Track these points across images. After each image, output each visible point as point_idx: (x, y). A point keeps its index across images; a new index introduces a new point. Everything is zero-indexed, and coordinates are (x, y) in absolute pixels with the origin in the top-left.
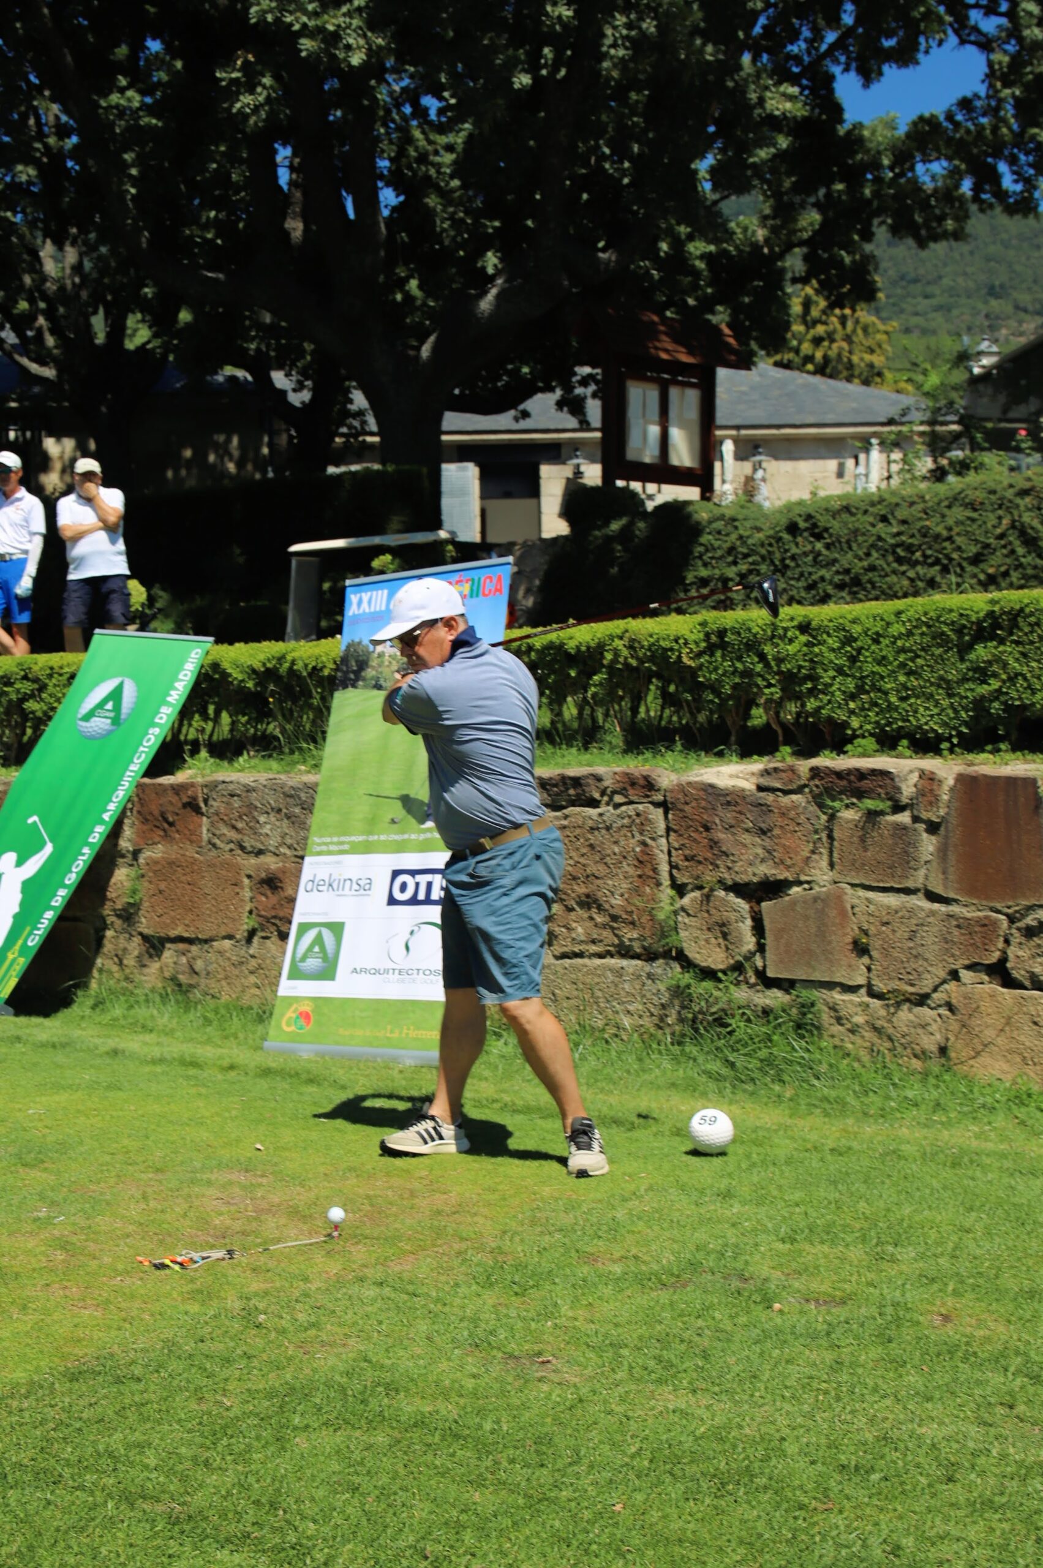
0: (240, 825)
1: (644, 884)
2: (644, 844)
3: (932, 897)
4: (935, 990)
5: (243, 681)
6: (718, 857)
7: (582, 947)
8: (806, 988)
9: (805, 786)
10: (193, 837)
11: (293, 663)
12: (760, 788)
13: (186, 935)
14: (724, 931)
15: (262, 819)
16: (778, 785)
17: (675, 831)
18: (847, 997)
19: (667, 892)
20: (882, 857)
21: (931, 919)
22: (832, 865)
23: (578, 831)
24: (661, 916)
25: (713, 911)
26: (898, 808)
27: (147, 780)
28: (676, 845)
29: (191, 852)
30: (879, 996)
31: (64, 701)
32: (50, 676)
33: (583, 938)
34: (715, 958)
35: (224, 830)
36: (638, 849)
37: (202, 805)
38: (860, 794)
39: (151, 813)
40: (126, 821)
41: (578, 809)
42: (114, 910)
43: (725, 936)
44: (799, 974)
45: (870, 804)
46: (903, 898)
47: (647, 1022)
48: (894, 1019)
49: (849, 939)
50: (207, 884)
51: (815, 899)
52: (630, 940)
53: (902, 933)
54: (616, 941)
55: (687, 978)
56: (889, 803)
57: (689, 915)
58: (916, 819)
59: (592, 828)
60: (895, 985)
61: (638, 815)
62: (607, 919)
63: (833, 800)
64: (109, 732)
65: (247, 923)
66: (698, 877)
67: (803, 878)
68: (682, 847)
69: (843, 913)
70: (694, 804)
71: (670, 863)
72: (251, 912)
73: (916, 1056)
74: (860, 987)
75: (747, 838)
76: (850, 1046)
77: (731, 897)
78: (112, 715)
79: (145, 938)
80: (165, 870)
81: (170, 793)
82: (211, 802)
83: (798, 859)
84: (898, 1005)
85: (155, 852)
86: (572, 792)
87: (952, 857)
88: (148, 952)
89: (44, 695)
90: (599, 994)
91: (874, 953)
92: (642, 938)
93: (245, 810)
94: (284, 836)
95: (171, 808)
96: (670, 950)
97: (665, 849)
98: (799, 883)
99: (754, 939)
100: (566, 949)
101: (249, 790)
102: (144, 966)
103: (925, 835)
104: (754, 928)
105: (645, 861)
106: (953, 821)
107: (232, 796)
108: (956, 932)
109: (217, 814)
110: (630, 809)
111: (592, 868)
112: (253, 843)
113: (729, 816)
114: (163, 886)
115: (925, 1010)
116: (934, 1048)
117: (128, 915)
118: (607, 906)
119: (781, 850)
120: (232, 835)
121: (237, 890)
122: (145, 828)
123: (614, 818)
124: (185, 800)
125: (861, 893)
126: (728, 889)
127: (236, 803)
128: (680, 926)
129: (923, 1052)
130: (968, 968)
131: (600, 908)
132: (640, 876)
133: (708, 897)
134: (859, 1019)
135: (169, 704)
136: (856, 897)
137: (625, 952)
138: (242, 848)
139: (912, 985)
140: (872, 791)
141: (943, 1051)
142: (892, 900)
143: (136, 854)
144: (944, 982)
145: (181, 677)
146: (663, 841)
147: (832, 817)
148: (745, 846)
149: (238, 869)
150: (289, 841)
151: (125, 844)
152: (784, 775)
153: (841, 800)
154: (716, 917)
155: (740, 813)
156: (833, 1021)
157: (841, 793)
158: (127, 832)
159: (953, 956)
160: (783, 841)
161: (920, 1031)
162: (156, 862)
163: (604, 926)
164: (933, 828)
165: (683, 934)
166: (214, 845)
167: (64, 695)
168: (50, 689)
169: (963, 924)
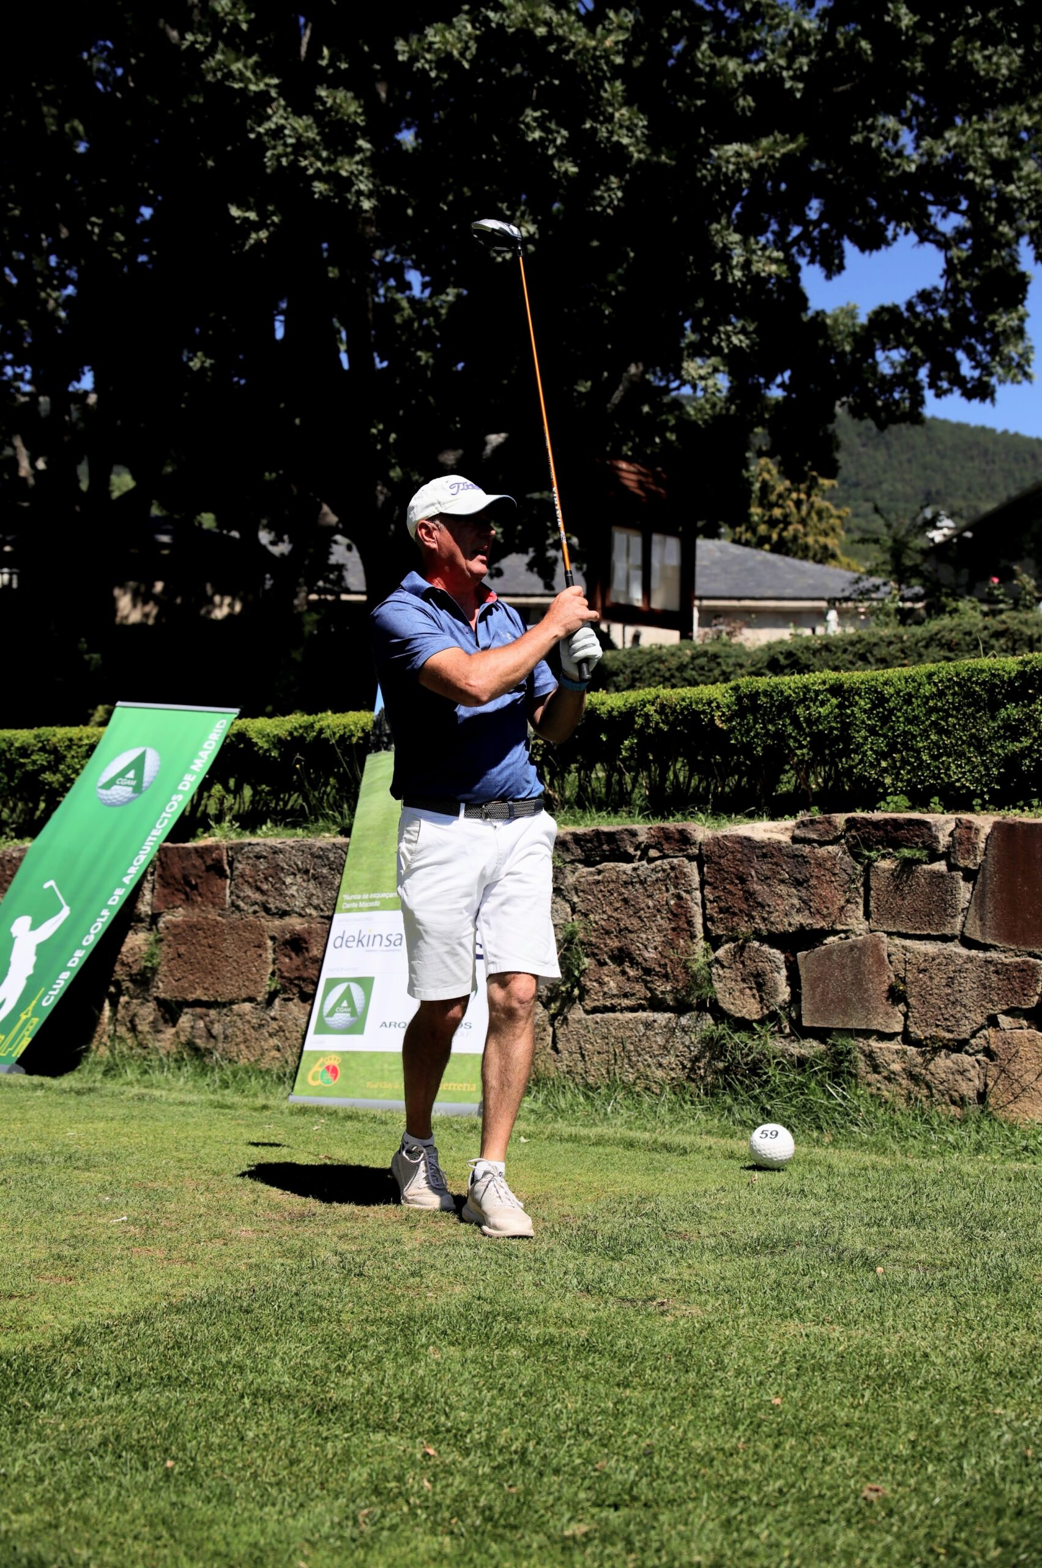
0: (265, 887)
1: (678, 937)
2: (679, 897)
3: (968, 943)
4: (973, 1035)
5: (268, 750)
6: (753, 908)
7: (615, 1001)
8: (842, 1036)
9: (841, 837)
10: (216, 902)
11: (321, 731)
12: (795, 839)
13: (205, 998)
14: (759, 983)
15: (289, 880)
16: (815, 837)
17: (710, 884)
18: (883, 1045)
19: (700, 945)
20: (919, 904)
21: (969, 966)
22: (867, 915)
23: (612, 886)
24: (695, 967)
25: (748, 962)
26: (934, 857)
27: (169, 844)
28: (711, 898)
29: (213, 915)
30: (917, 1043)
31: (83, 773)
32: (69, 748)
33: (615, 992)
34: (749, 1008)
35: (249, 892)
36: (672, 902)
37: (227, 868)
38: (897, 845)
39: (173, 877)
40: (146, 885)
41: (612, 864)
42: (130, 975)
43: (760, 987)
44: (836, 1023)
45: (906, 853)
46: (940, 945)
47: (679, 1074)
48: (931, 1066)
49: (885, 987)
50: (229, 947)
51: (852, 948)
52: (663, 993)
53: (940, 979)
54: (649, 995)
55: (722, 1029)
56: (925, 852)
57: (723, 967)
58: (952, 867)
59: (626, 883)
60: (931, 1031)
61: (673, 868)
62: (640, 972)
63: (870, 850)
64: (130, 800)
65: (268, 984)
66: (733, 929)
67: (839, 927)
68: (717, 899)
69: (880, 961)
70: (730, 857)
71: (704, 915)
72: (273, 974)
73: (954, 1103)
74: (896, 1034)
75: (782, 889)
76: (885, 1093)
77: (765, 948)
78: (134, 783)
79: (161, 1003)
80: (184, 933)
81: (194, 856)
82: (236, 864)
83: (834, 909)
84: (935, 1051)
85: (177, 916)
86: (605, 847)
87: (990, 905)
88: (163, 1017)
89: (62, 767)
90: (632, 1048)
91: (912, 1001)
92: (675, 991)
93: (271, 871)
94: (310, 897)
95: (194, 872)
96: (704, 1001)
97: (699, 901)
98: (835, 932)
99: (788, 989)
100: (597, 1003)
101: (276, 851)
102: (159, 1031)
103: (962, 883)
104: (788, 978)
105: (679, 915)
106: (991, 868)
107: (258, 857)
108: (994, 977)
109: (242, 876)
110: (665, 863)
111: (626, 922)
112: (278, 904)
113: (765, 868)
114: (182, 949)
115: (963, 1057)
116: (973, 1094)
117: (143, 980)
118: (640, 960)
119: (817, 900)
120: (258, 897)
121: (260, 952)
122: (166, 891)
123: (648, 872)
124: (209, 862)
125: (898, 941)
126: (762, 940)
127: (262, 865)
128: (715, 977)
129: (962, 1098)
130: (1006, 1013)
131: (633, 963)
132: (674, 929)
133: (741, 949)
134: (896, 1067)
135: (193, 772)
136: (890, 945)
137: (656, 1004)
138: (267, 910)
139: (952, 1032)
140: (908, 840)
141: (982, 1097)
142: (930, 948)
143: (154, 918)
144: (982, 1027)
145: (205, 746)
146: (698, 894)
147: (868, 868)
148: (781, 896)
149: (260, 931)
150: (315, 902)
151: (144, 908)
152: (820, 826)
153: (878, 850)
154: (751, 966)
155: (776, 864)
156: (869, 1069)
157: (877, 843)
158: (147, 896)
159: (991, 1001)
160: (820, 891)
161: (959, 1077)
162: (176, 926)
163: (637, 980)
164: (970, 875)
165: (717, 985)
166: (238, 908)
167: (82, 767)
168: (68, 760)
169: (1002, 970)
